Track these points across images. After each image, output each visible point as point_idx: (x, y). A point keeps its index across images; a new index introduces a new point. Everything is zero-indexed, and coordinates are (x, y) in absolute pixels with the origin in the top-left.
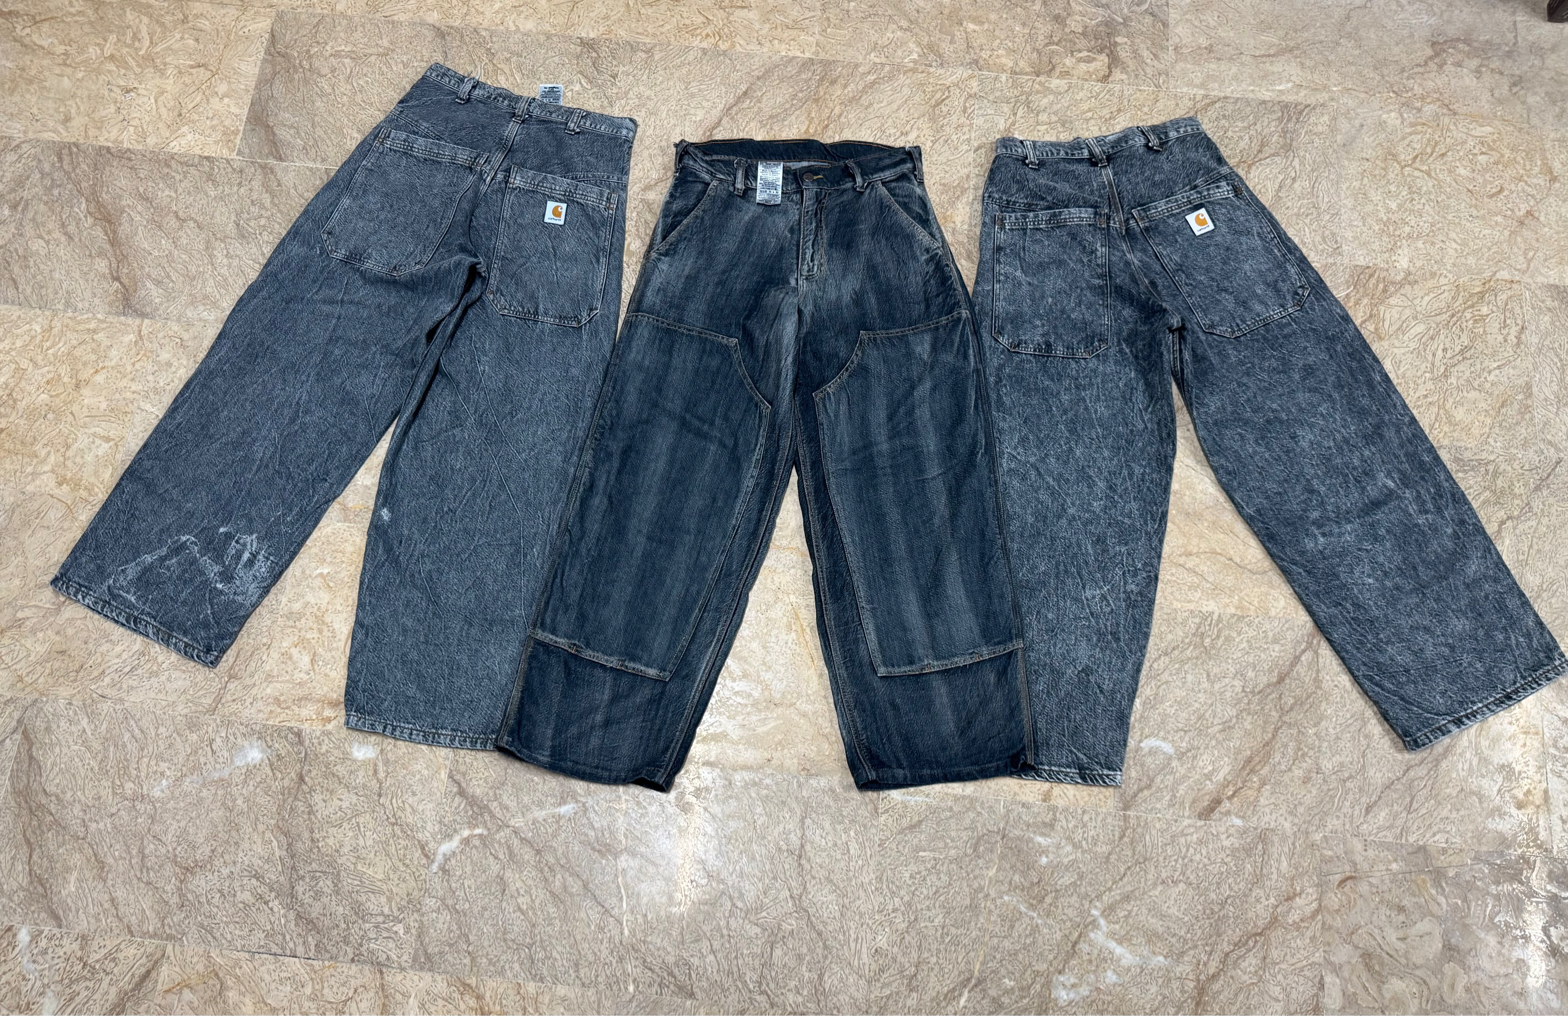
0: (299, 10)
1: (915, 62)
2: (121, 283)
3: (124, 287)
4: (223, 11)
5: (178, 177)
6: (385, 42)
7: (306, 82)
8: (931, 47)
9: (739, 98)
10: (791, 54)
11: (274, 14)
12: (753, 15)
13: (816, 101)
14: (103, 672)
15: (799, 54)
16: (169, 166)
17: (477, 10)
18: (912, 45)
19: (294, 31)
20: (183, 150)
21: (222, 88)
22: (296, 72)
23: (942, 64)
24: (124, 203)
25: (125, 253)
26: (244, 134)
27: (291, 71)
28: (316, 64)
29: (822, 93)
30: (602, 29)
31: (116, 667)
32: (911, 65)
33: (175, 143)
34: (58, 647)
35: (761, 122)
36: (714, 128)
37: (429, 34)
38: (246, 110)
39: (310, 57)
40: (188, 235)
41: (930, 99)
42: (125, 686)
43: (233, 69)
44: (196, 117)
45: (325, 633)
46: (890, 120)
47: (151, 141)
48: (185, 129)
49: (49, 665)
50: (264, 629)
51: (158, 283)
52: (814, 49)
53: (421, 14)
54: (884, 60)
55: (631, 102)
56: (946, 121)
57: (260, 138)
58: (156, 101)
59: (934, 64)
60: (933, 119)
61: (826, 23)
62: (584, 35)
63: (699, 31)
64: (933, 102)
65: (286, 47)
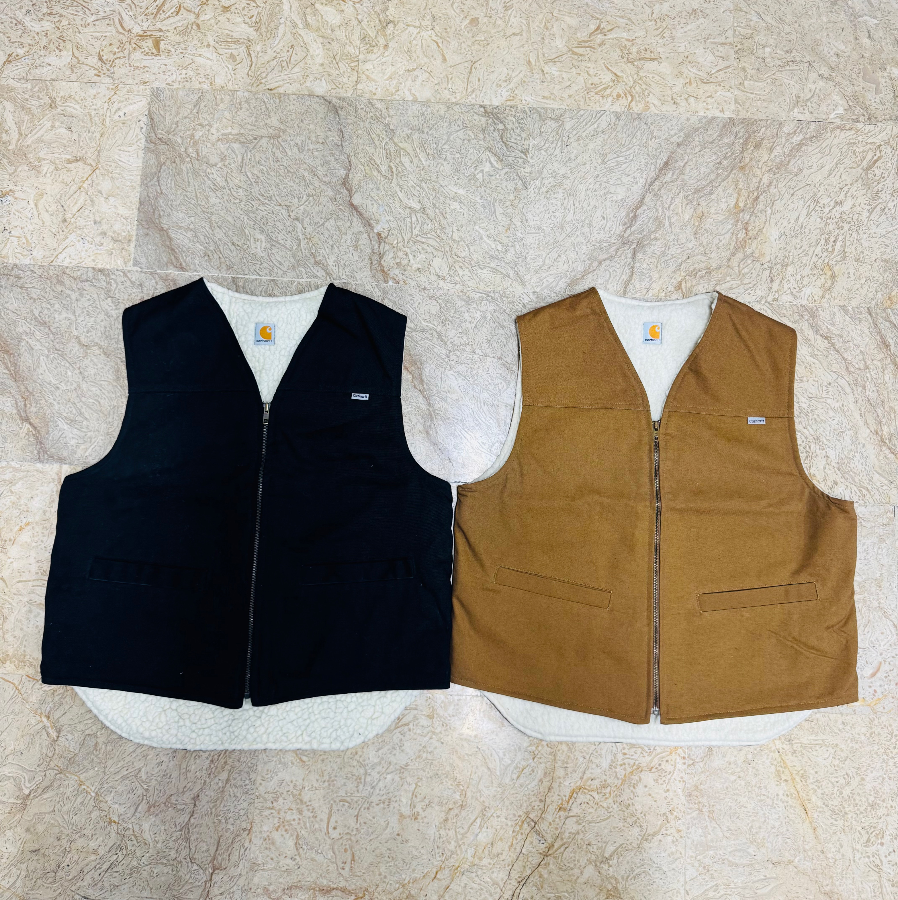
0: (176, 86)
1: (841, 117)
2: (31, 424)
3: (35, 428)
4: (93, 92)
5: (74, 296)
6: (274, 121)
7: (196, 174)
8: (855, 97)
9: (661, 170)
10: (710, 114)
11: (148, 92)
12: (665, 68)
13: (742, 168)
14: (82, 871)
15: (718, 114)
16: (61, 283)
17: (368, 77)
18: (836, 98)
19: (174, 113)
20: (74, 263)
21: (106, 185)
22: (182, 161)
23: (869, 119)
24: (20, 330)
25: (30, 389)
26: (137, 240)
27: (177, 160)
28: (204, 151)
29: (747, 160)
30: (505, 94)
31: (94, 864)
32: (838, 121)
33: (64, 254)
34: (30, 846)
35: (686, 197)
36: (637, 208)
37: (322, 109)
38: (136, 212)
39: (196, 143)
40: (95, 364)
41: (861, 161)
42: (106, 885)
43: (114, 161)
44: (81, 222)
45: (306, 813)
46: (822, 187)
47: (38, 254)
48: (72, 237)
49: (24, 866)
50: (242, 813)
51: (72, 422)
52: (733, 107)
53: (308, 84)
54: (807, 116)
55: (546, 182)
56: (880, 185)
57: (156, 245)
58: (36, 205)
59: (862, 119)
60: (867, 185)
61: (742, 74)
62: (487, 103)
63: (608, 92)
64: (865, 164)
65: (168, 133)
